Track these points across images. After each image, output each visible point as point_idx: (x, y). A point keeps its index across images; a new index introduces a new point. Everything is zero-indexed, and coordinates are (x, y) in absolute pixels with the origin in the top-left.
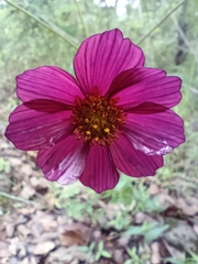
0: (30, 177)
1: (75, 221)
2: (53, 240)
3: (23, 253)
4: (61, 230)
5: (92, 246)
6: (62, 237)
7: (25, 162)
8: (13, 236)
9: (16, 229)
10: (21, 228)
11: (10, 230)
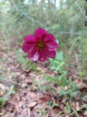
0: (25, 79)
1: (44, 94)
2: (36, 101)
3: (24, 106)
4: (38, 97)
5: (51, 102)
6: (39, 100)
7: (22, 73)
8: (20, 101)
9: (21, 98)
10: (23, 98)
11: (19, 99)
